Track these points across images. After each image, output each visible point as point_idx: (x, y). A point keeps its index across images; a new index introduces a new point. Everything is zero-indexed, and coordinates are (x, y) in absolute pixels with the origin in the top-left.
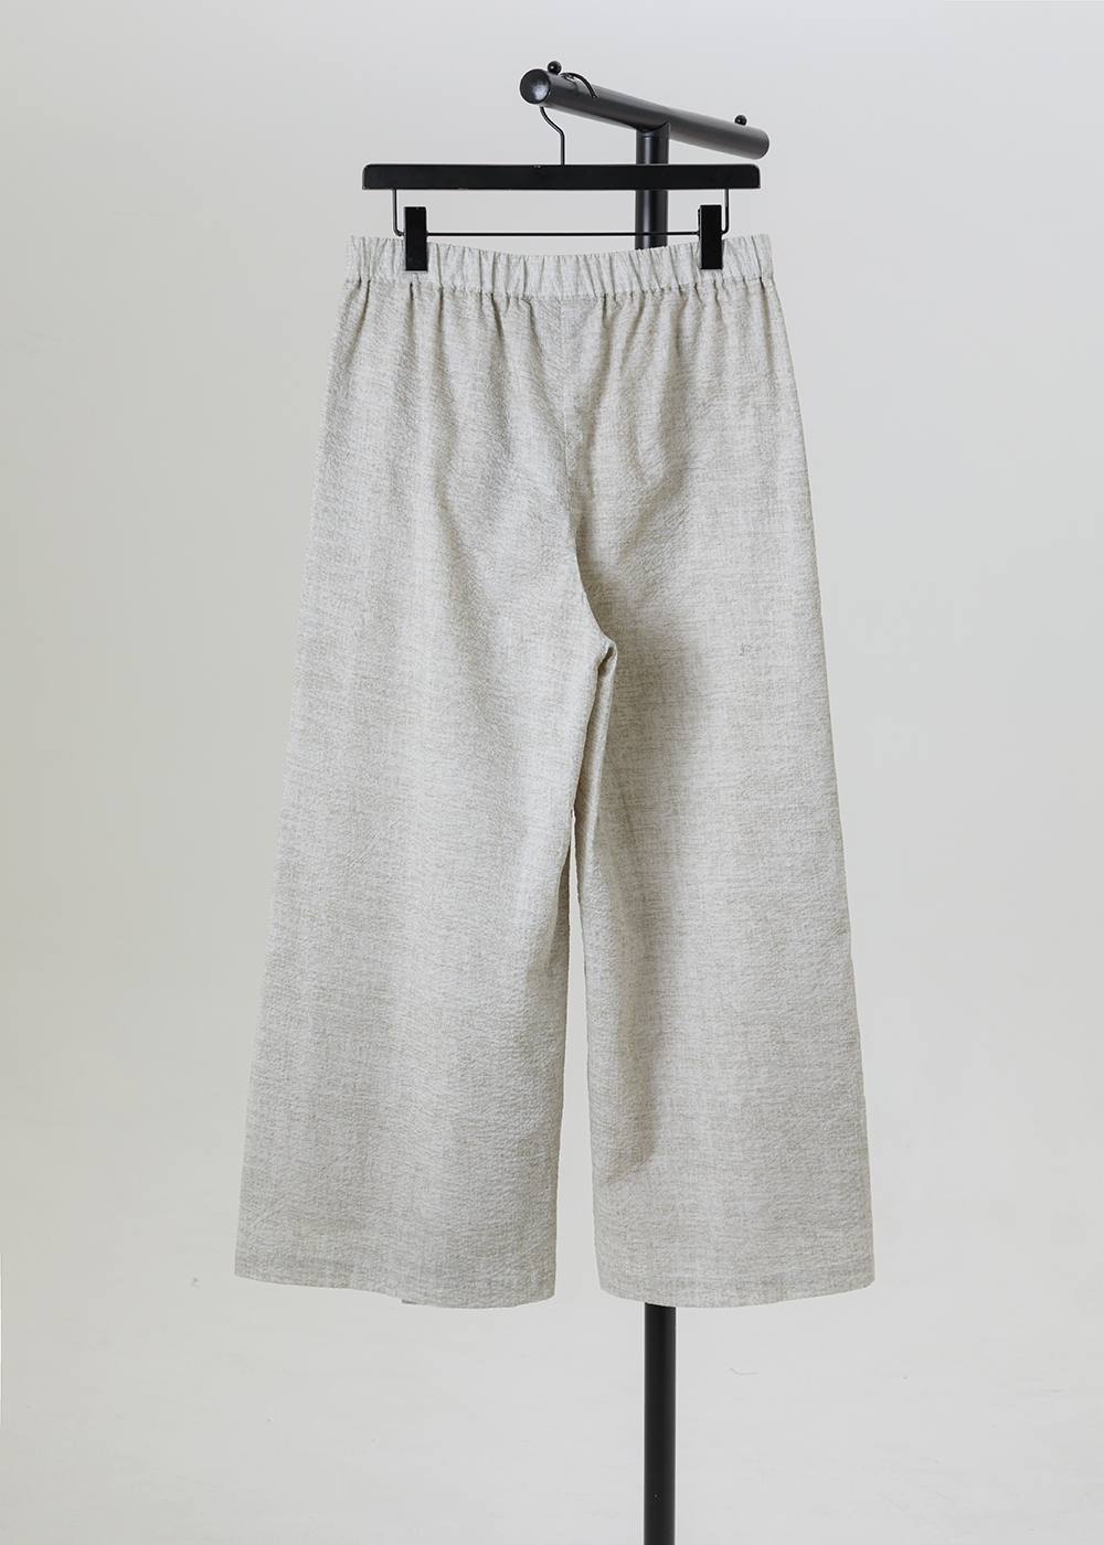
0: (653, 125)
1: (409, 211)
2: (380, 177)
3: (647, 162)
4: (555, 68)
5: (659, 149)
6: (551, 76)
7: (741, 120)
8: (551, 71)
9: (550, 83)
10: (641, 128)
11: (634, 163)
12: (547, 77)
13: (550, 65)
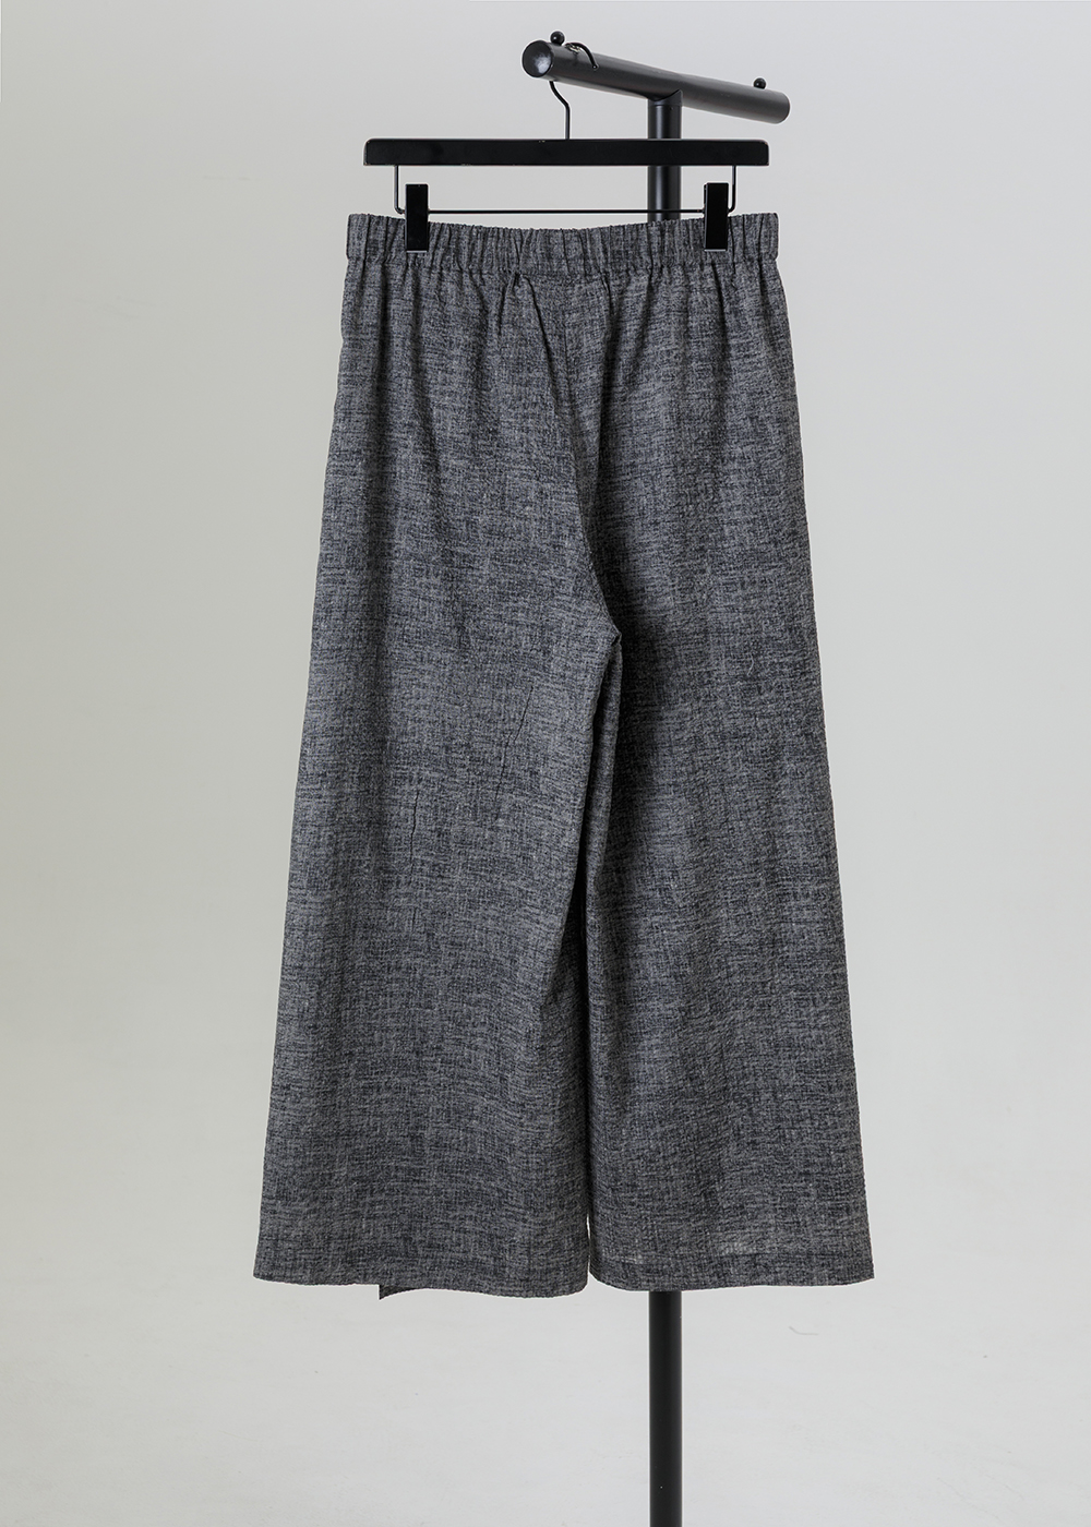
0: (665, 94)
1: (409, 188)
2: (382, 152)
3: (659, 137)
4: (558, 38)
5: (671, 121)
6: (554, 48)
7: (760, 84)
8: (554, 42)
9: (552, 55)
10: (651, 97)
11: (646, 137)
12: (549, 49)
13: (553, 35)
